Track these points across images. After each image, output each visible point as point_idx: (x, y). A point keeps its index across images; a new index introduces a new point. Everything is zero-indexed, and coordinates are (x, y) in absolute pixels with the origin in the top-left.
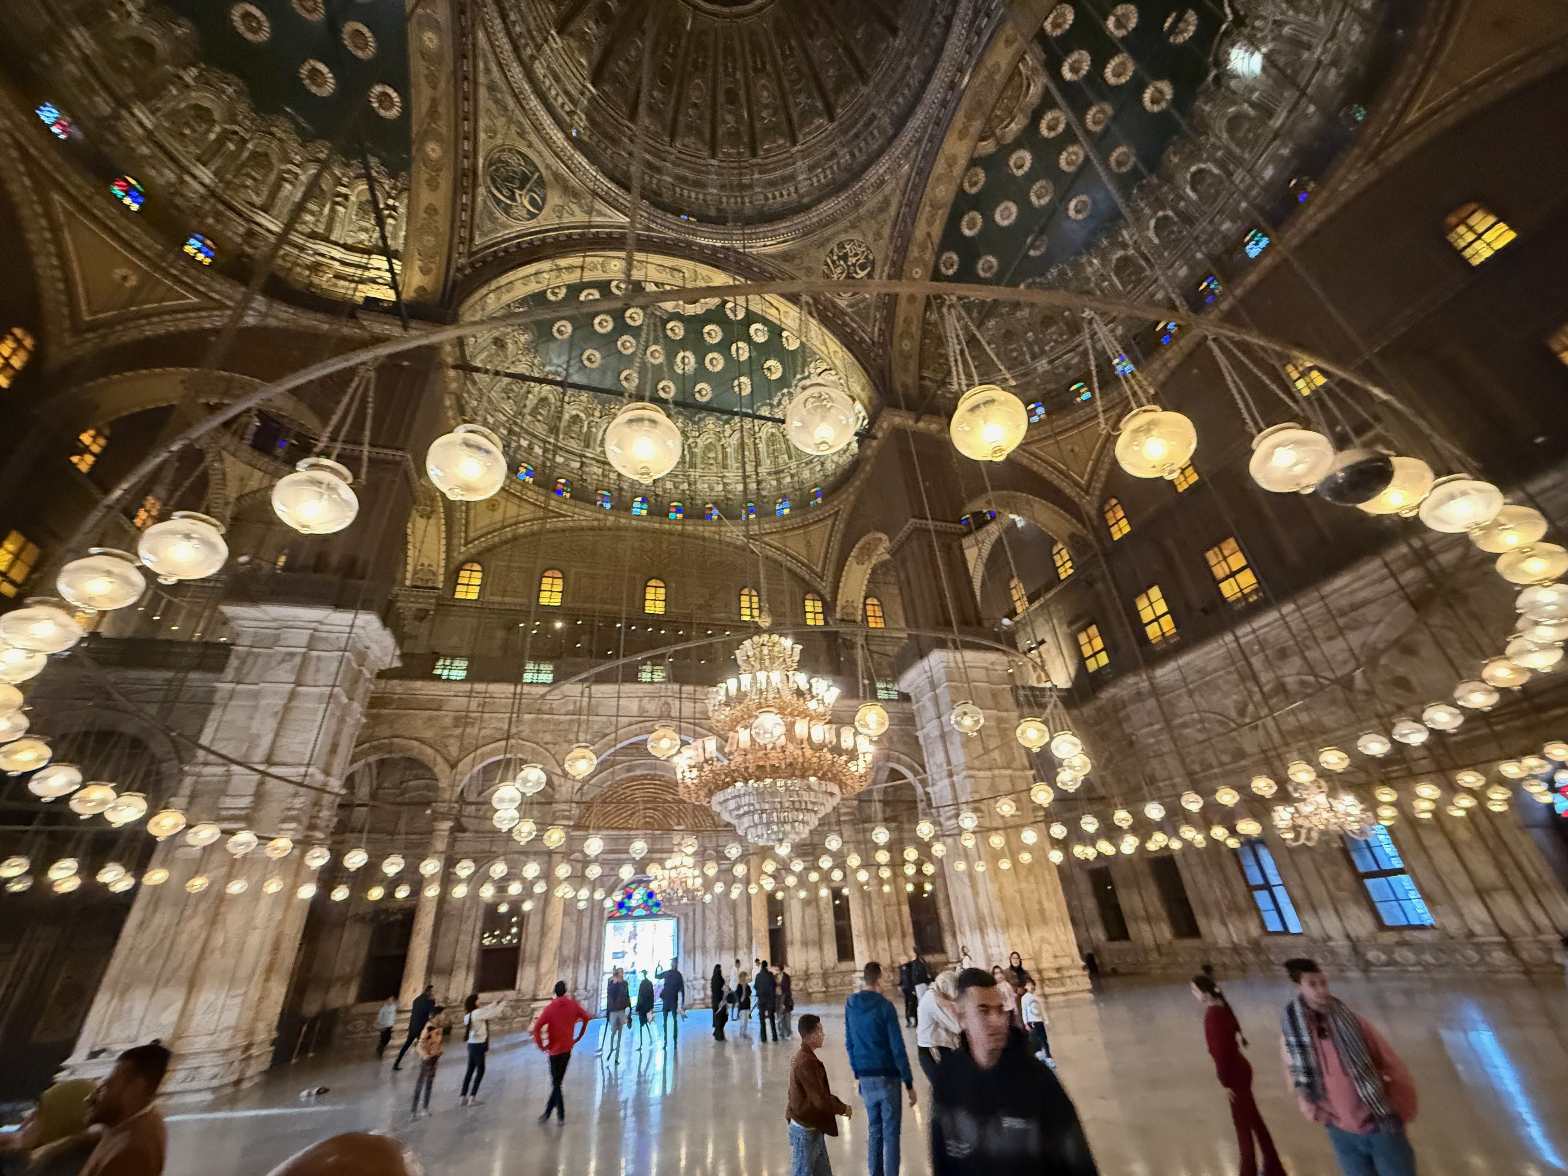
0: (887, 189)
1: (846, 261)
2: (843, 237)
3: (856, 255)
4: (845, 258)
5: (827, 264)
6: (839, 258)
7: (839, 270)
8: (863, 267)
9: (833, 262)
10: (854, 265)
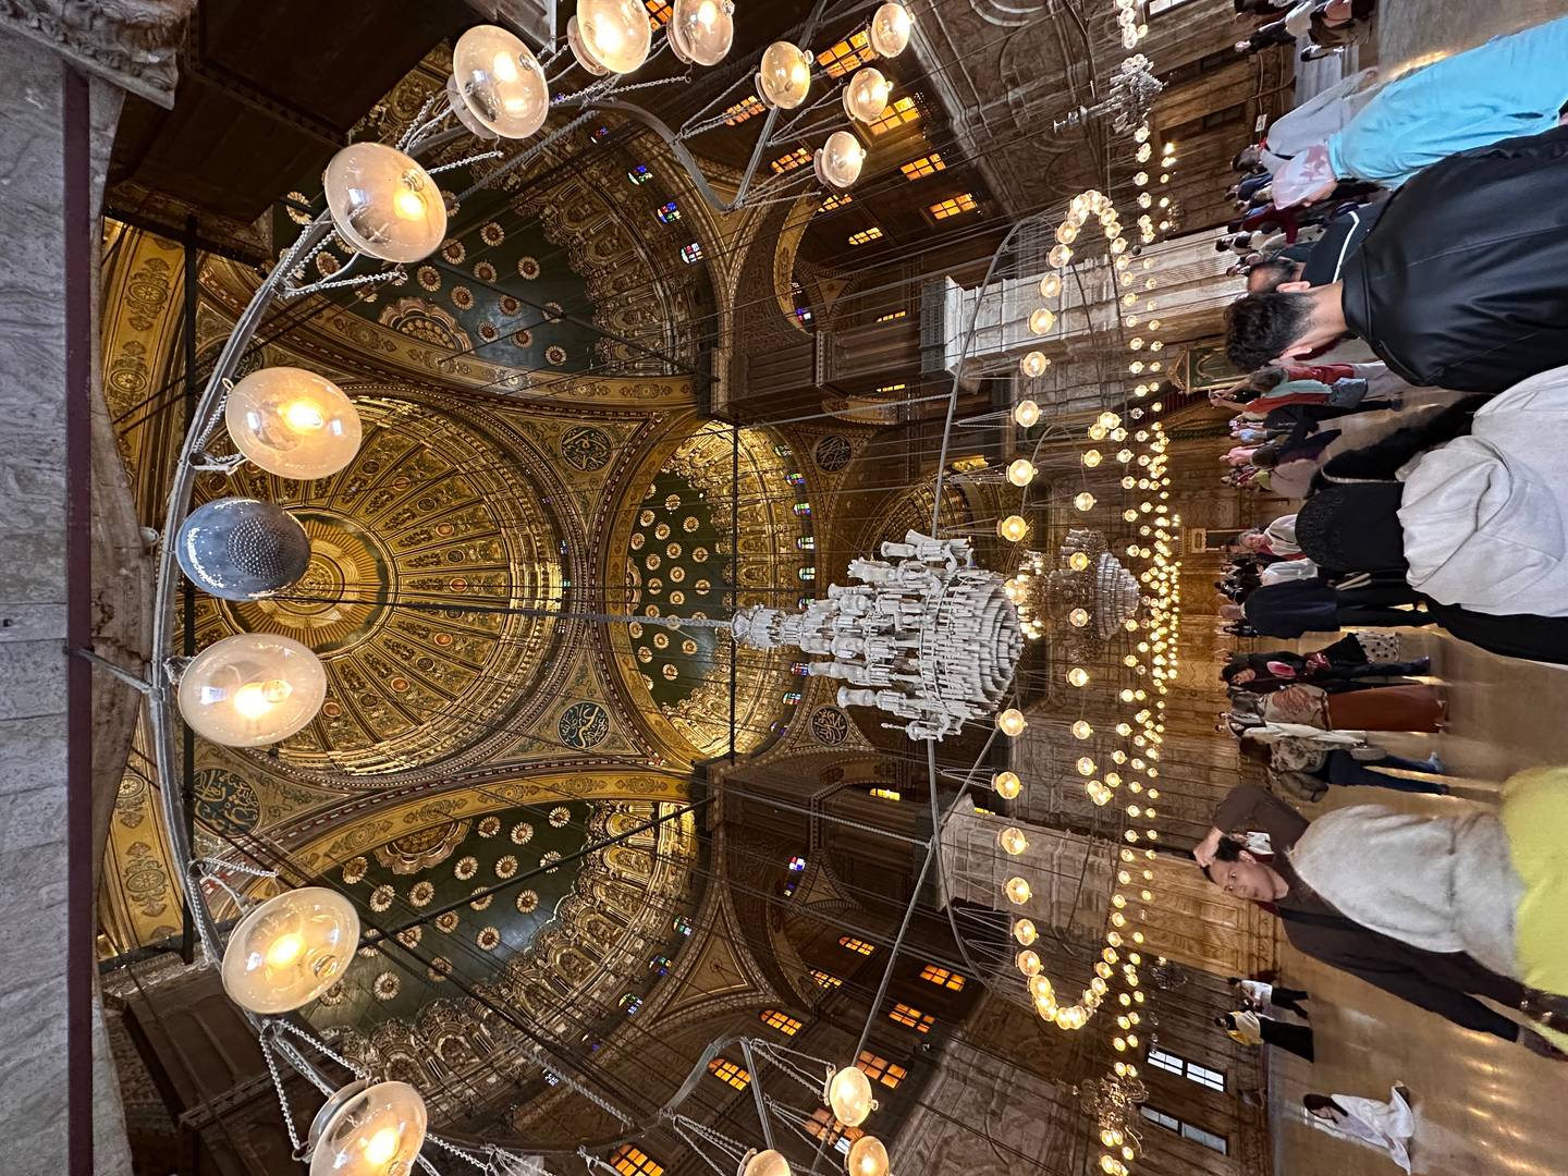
0: (314, 792)
1: (228, 794)
2: (244, 775)
3: (242, 800)
4: (231, 791)
5: (208, 772)
6: (225, 784)
7: (214, 791)
8: (239, 815)
9: (216, 780)
10: (233, 805)
